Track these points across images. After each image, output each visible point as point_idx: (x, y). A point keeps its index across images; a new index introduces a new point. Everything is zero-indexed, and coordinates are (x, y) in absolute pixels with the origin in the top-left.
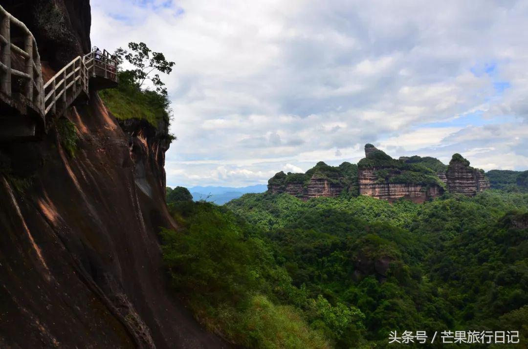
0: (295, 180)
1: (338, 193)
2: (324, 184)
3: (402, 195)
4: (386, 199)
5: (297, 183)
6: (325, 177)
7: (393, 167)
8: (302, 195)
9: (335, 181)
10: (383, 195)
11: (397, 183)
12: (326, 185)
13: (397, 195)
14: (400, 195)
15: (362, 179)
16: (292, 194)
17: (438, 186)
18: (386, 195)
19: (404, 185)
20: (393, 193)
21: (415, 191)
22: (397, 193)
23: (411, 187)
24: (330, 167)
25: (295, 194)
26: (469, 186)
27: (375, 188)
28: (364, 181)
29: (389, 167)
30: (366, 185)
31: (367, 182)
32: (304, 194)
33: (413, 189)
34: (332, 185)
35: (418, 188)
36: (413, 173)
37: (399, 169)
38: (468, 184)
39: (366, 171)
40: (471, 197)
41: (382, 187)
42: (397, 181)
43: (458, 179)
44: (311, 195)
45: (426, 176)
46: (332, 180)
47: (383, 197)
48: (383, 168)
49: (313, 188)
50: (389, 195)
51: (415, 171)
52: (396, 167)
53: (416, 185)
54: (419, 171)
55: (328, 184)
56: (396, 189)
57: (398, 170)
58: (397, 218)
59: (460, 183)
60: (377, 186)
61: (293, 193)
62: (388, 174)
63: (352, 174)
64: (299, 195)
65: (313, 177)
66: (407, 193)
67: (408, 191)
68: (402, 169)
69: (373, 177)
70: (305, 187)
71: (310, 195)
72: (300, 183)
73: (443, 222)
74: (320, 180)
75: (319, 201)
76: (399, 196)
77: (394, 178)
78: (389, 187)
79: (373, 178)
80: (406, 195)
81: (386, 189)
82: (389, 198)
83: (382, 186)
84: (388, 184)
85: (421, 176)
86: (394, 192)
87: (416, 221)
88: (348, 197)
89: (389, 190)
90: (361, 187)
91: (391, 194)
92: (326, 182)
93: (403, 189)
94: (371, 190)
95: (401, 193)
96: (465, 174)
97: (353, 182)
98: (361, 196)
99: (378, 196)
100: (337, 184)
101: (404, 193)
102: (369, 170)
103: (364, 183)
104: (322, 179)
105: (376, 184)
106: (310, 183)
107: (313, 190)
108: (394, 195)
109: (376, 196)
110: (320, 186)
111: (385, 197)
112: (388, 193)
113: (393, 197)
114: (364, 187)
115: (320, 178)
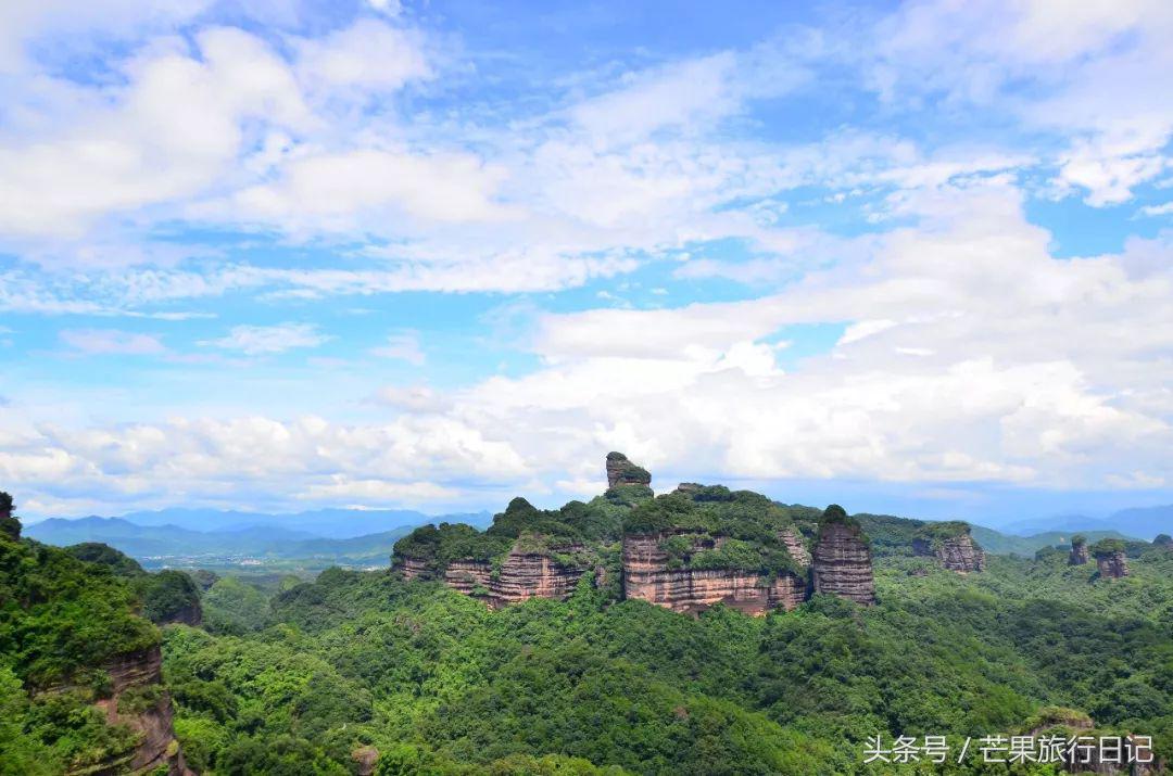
0: (470, 554)
1: (571, 588)
2: (541, 566)
3: (718, 596)
4: (686, 607)
5: (473, 562)
6: (545, 550)
7: (700, 531)
8: (485, 590)
9: (565, 559)
10: (679, 599)
11: (708, 569)
12: (546, 571)
13: (710, 597)
14: (714, 596)
15: (634, 560)
16: (459, 588)
17: (792, 575)
18: (683, 598)
19: (723, 573)
20: (700, 593)
21: (745, 588)
22: (708, 593)
23: (738, 576)
25: (467, 588)
26: (861, 581)
27: (662, 582)
28: (636, 566)
29: (688, 531)
30: (642, 574)
31: (647, 567)
32: (491, 590)
33: (741, 581)
34: (562, 569)
35: (753, 581)
36: (741, 545)
37: (710, 534)
38: (860, 575)
39: (645, 541)
40: (867, 605)
41: (677, 581)
42: (709, 565)
43: (840, 563)
44: (511, 594)
45: (767, 550)
46: (559, 556)
47: (679, 602)
48: (679, 532)
49: (515, 575)
50: (692, 597)
51: (743, 538)
52: (706, 531)
53: (749, 573)
54: (752, 538)
55: (549, 567)
56: (707, 582)
57: (709, 538)
58: (718, 660)
59: (845, 573)
60: (667, 577)
61: (463, 585)
62: (690, 548)
64: (478, 591)
65: (515, 550)
66: (730, 592)
67: (732, 588)
68: (717, 534)
69: (657, 555)
70: (495, 572)
71: (506, 593)
72: (480, 562)
73: (844, 688)
74: (532, 556)
75: (531, 613)
76: (713, 600)
77: (702, 556)
78: (690, 579)
79: (659, 558)
80: (726, 597)
81: (686, 584)
82: (691, 605)
83: (676, 576)
84: (690, 571)
85: (757, 550)
86: (702, 590)
87: (771, 676)
88: (598, 600)
89: (691, 586)
90: (632, 579)
91: (695, 594)
92: (545, 562)
93: (721, 582)
94: (653, 587)
95: (715, 593)
96: (855, 553)
97: (608, 563)
98: (632, 600)
99: (670, 600)
100: (570, 565)
101: (723, 592)
102: (651, 538)
103: (639, 570)
104: (538, 555)
105: (663, 572)
106: (506, 563)
107: (514, 580)
108: (701, 597)
109: (664, 601)
110: (532, 572)
111: (683, 602)
112: (689, 592)
113: (699, 601)
114: (638, 579)
115: (532, 552)
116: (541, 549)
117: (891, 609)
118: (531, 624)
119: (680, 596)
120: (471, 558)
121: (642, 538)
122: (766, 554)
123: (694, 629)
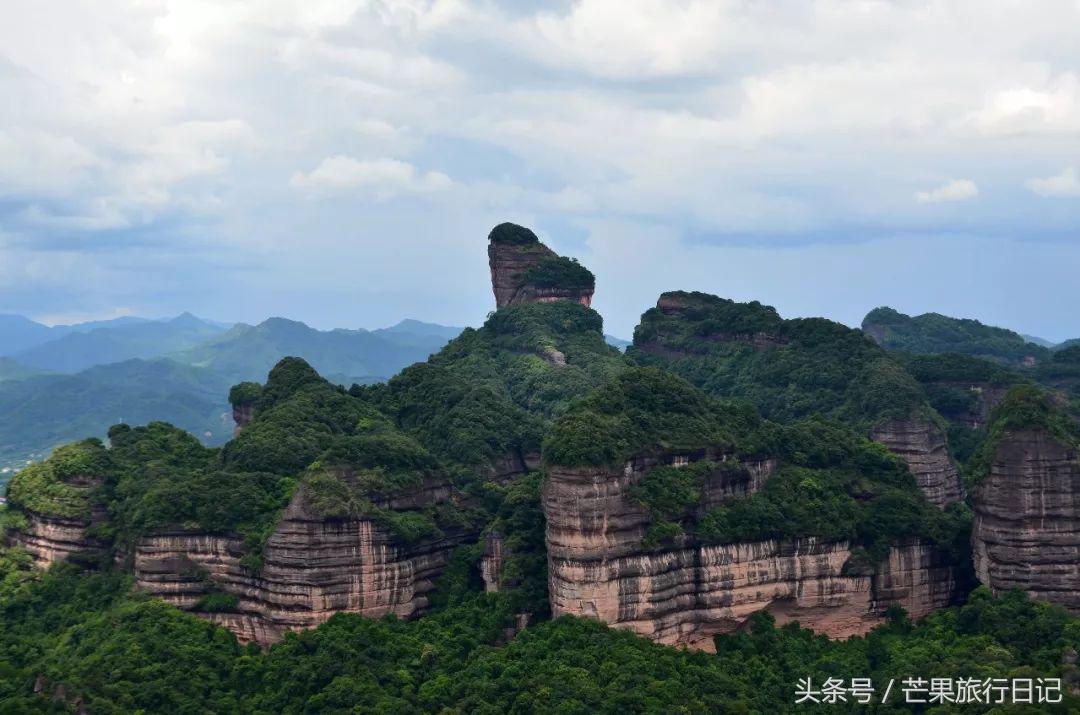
2: (358, 544)
3: (759, 597)
4: (686, 628)
5: (198, 532)
7: (718, 453)
8: (230, 598)
9: (410, 522)
10: (671, 611)
11: (737, 541)
12: (366, 552)
13: (740, 602)
14: (750, 600)
15: (571, 530)
16: (171, 594)
18: (681, 608)
19: (771, 546)
20: (719, 594)
21: (821, 576)
22: (735, 593)
23: (803, 552)
25: (190, 594)
27: (634, 574)
28: (578, 543)
30: (588, 562)
31: (598, 542)
32: (243, 596)
33: (811, 562)
34: (402, 548)
35: (837, 558)
36: (810, 478)
37: (741, 458)
39: (594, 487)
41: (670, 568)
42: (738, 528)
44: (289, 608)
45: (868, 486)
46: (397, 518)
47: (672, 619)
49: (297, 566)
50: (700, 605)
51: (816, 462)
52: (730, 450)
53: (829, 543)
54: (835, 461)
55: (376, 544)
56: (734, 569)
57: (738, 465)
60: (645, 562)
61: (177, 587)
62: (694, 495)
63: (475, 453)
64: (212, 601)
65: (296, 507)
66: (784, 588)
67: (790, 579)
69: (620, 516)
70: (250, 558)
71: (277, 606)
72: (215, 535)
74: (336, 522)
76: (749, 608)
77: (722, 508)
78: (698, 563)
79: (628, 523)
80: (776, 599)
81: (687, 574)
82: (699, 621)
83: (666, 560)
84: (694, 546)
85: (847, 488)
86: (723, 588)
89: (698, 580)
90: (567, 571)
91: (707, 597)
92: (366, 530)
93: (767, 566)
94: (615, 586)
95: (752, 591)
98: (567, 620)
99: (652, 615)
100: (423, 535)
101: (770, 589)
102: (608, 478)
103: (580, 552)
104: (348, 520)
105: (636, 555)
106: (275, 539)
107: (295, 575)
108: (721, 604)
109: (638, 619)
110: (335, 556)
111: (681, 615)
112: (695, 593)
113: (718, 613)
114: (579, 572)
115: (335, 512)
116: (354, 504)
119: (674, 604)
120: (195, 525)
121: (587, 481)
122: (864, 497)
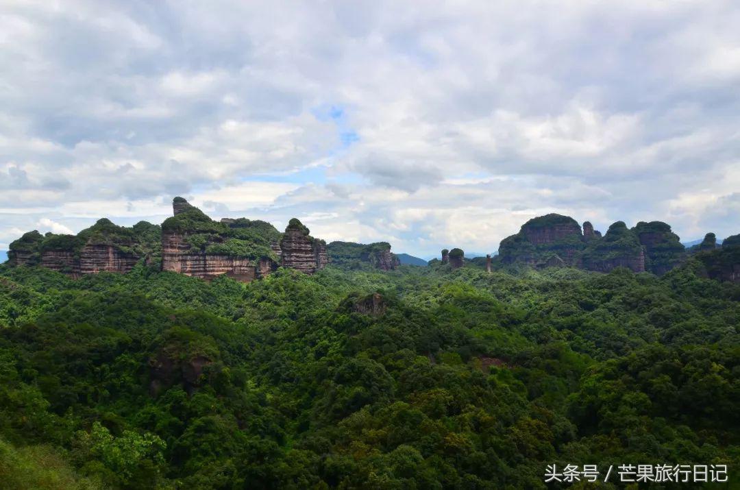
0: (59, 246)
1: (129, 267)
2: (108, 253)
3: (223, 270)
4: (202, 277)
5: (62, 251)
6: (110, 243)
7: (213, 232)
8: (70, 269)
9: (125, 249)
10: (196, 271)
11: (217, 255)
12: (111, 255)
13: (217, 271)
14: (220, 271)
15: (168, 247)
16: (52, 268)
17: (270, 260)
18: (199, 271)
19: (226, 257)
20: (211, 269)
21: (241, 266)
22: (216, 269)
23: (236, 260)
24: (118, 227)
25: (58, 267)
26: (307, 261)
27: (186, 260)
28: (170, 251)
29: (205, 232)
30: (172, 255)
31: (175, 251)
32: (74, 268)
33: (238, 263)
34: (122, 255)
35: (245, 263)
36: (239, 241)
37: (220, 234)
38: (306, 258)
39: (174, 236)
40: (310, 274)
41: (196, 260)
42: (217, 252)
43: (295, 251)
44: (86, 270)
45: (256, 246)
46: (121, 247)
47: (198, 274)
48: (198, 232)
49: (89, 258)
50: (206, 271)
51: (241, 238)
52: (216, 232)
53: (242, 258)
54: (247, 239)
55: (114, 253)
56: (215, 262)
57: (219, 236)
58: (216, 303)
59: (297, 257)
60: (189, 257)
61: (55, 265)
62: (204, 241)
63: (152, 239)
64: (65, 269)
65: (89, 242)
66: (231, 269)
67: (232, 266)
68: (225, 235)
69: (183, 244)
70: (76, 257)
71: (83, 269)
72: (67, 251)
73: (276, 307)
74: (101, 246)
75: (99, 279)
76: (219, 273)
77: (213, 247)
78: (205, 260)
79: (184, 246)
80: (228, 271)
81: (202, 262)
82: (205, 275)
83: (195, 257)
84: (204, 255)
85: (249, 245)
86: (212, 267)
87: (241, 307)
89: (205, 264)
90: (166, 258)
91: (207, 269)
92: (111, 250)
93: (225, 262)
94: (180, 263)
95: (221, 268)
96: (303, 245)
97: (154, 251)
98: (166, 271)
99: (190, 272)
100: (129, 253)
101: (226, 269)
102: (179, 234)
103: (170, 253)
104: (105, 246)
105: (187, 255)
106: (84, 251)
107: (88, 261)
108: (212, 271)
109: (187, 272)
110: (101, 256)
111: (200, 273)
112: (204, 268)
113: (210, 273)
114: (169, 258)
115: (102, 243)
116: (108, 241)
117: (322, 276)
118: (98, 285)
119: (198, 269)
121: (172, 234)
122: (255, 248)
123: (202, 287)
